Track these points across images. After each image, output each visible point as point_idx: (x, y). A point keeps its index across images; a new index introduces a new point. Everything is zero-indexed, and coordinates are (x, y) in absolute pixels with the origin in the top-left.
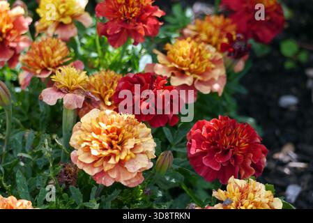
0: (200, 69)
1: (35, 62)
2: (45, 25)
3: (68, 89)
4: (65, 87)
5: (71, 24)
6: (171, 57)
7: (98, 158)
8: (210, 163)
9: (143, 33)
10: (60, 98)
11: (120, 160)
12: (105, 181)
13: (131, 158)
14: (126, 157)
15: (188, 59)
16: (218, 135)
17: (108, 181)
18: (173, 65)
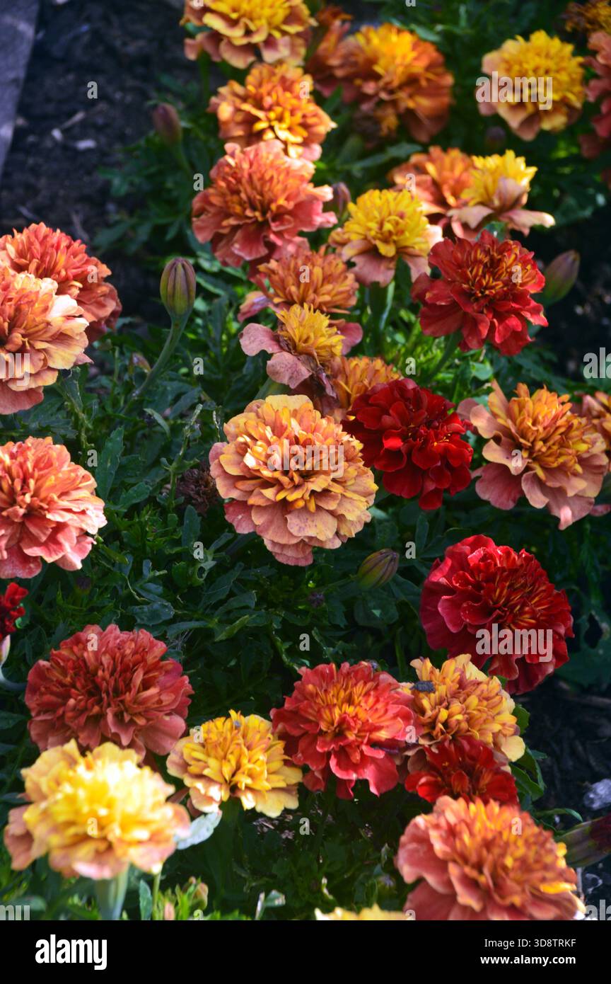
0: (551, 459)
1: (283, 281)
2: (346, 236)
3: (295, 347)
4: (291, 339)
5: (391, 259)
6: (516, 409)
7: (250, 475)
8: (448, 614)
9: (485, 332)
10: (270, 351)
11: (285, 499)
12: (240, 521)
13: (305, 508)
14: (296, 500)
15: (541, 429)
16: (494, 575)
17: (244, 524)
18: (509, 424)
